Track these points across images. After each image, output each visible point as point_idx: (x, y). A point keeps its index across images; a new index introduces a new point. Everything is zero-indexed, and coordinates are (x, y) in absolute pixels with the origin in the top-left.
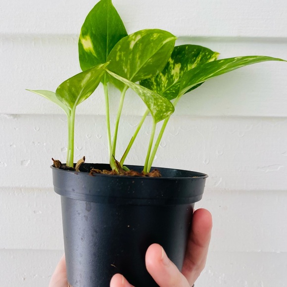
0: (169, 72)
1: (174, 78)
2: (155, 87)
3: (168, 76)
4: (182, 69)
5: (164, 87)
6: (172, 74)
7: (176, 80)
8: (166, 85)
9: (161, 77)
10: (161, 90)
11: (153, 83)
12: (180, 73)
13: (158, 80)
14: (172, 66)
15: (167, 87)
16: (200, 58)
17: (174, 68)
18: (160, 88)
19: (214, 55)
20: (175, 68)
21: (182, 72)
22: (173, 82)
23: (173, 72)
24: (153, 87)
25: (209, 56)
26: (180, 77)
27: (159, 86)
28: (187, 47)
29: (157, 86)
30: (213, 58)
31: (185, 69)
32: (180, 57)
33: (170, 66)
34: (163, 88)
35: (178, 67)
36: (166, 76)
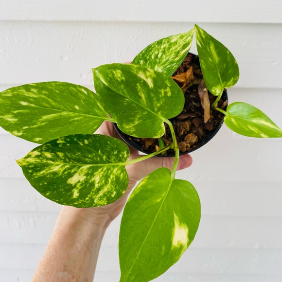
0: (86, 182)
1: (86, 172)
2: (112, 176)
3: (91, 178)
4: (70, 175)
5: (102, 170)
6: (85, 177)
7: (85, 167)
8: (100, 170)
9: (98, 183)
10: (108, 170)
11: (111, 183)
12: (75, 172)
13: (103, 181)
14: (78, 185)
15: (100, 167)
16: (42, 172)
17: (79, 182)
18: (108, 172)
19: (24, 164)
20: (77, 181)
21: (73, 171)
22: (90, 168)
23: (82, 178)
24: (113, 178)
25: (30, 166)
26: (79, 168)
27: (107, 174)
28: (48, 194)
29: (109, 177)
30: (28, 162)
31: (66, 173)
32: (62, 190)
33: (80, 187)
34: (105, 169)
35: (72, 181)
36: (92, 180)
